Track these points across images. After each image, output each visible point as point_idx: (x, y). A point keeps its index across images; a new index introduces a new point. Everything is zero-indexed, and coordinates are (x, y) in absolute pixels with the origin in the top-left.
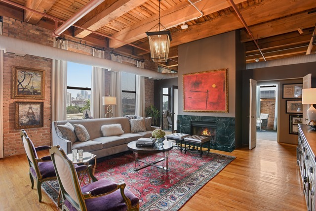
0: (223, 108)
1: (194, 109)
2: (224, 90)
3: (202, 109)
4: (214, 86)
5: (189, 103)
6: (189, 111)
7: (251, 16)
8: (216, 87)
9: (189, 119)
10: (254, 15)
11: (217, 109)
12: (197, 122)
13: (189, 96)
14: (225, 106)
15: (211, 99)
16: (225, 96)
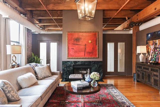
0: (96, 56)
1: (76, 56)
2: (96, 44)
3: (82, 57)
4: (90, 42)
5: (72, 52)
6: (72, 58)
7: (118, 4)
8: (91, 42)
9: (72, 63)
10: (119, 4)
11: (92, 56)
12: (78, 65)
13: (72, 48)
14: (96, 54)
15: (88, 50)
16: (97, 48)
